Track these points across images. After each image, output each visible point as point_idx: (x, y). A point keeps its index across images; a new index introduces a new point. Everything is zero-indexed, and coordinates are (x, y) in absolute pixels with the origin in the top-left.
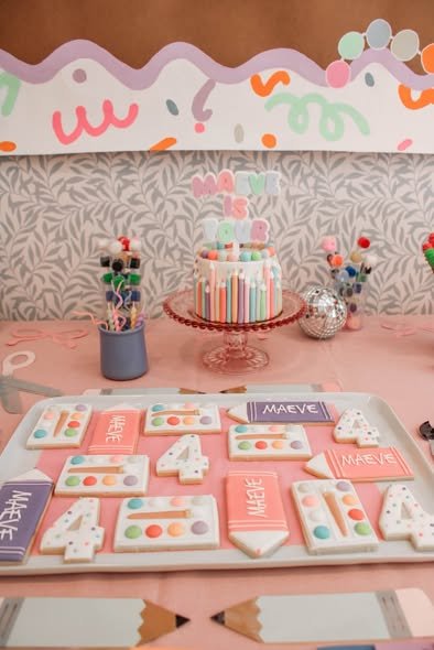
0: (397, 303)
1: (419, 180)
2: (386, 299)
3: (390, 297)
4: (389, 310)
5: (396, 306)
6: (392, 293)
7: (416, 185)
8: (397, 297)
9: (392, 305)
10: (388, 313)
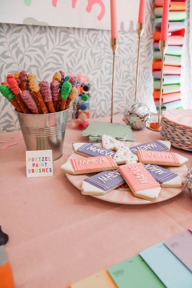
0: (11, 124)
1: (10, 43)
2: (4, 122)
3: (7, 121)
4: (8, 129)
5: (12, 126)
6: (7, 118)
7: (9, 46)
8: (11, 120)
9: (9, 126)
10: (8, 131)
